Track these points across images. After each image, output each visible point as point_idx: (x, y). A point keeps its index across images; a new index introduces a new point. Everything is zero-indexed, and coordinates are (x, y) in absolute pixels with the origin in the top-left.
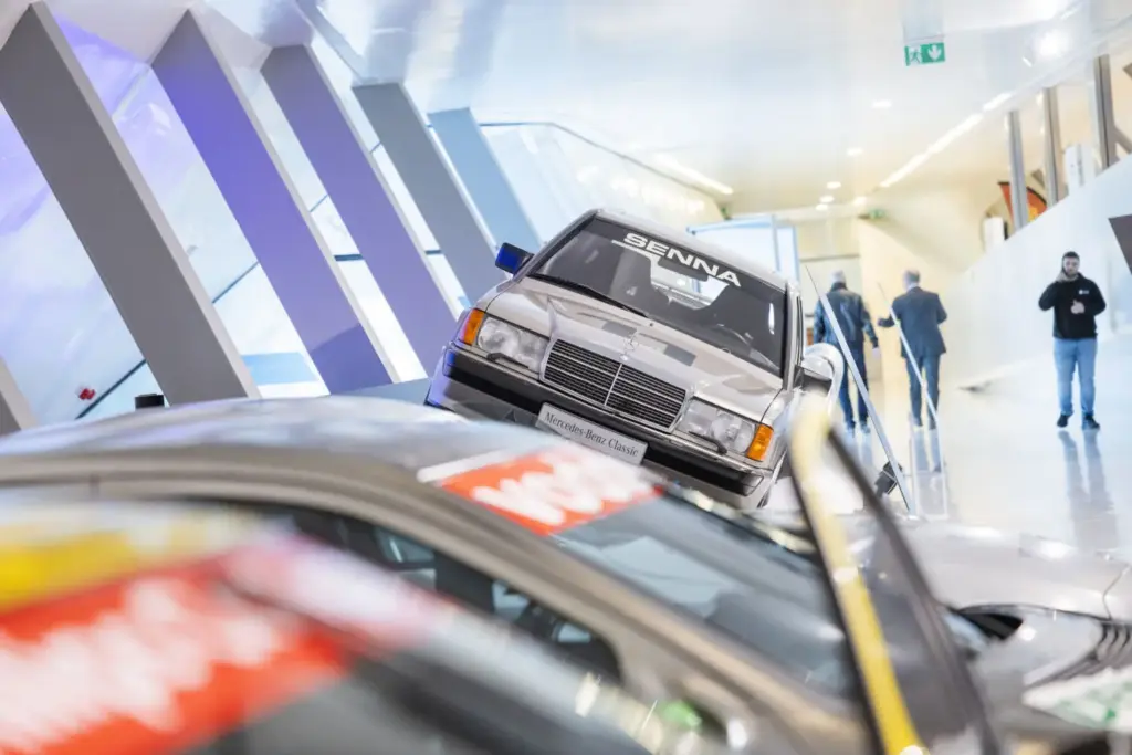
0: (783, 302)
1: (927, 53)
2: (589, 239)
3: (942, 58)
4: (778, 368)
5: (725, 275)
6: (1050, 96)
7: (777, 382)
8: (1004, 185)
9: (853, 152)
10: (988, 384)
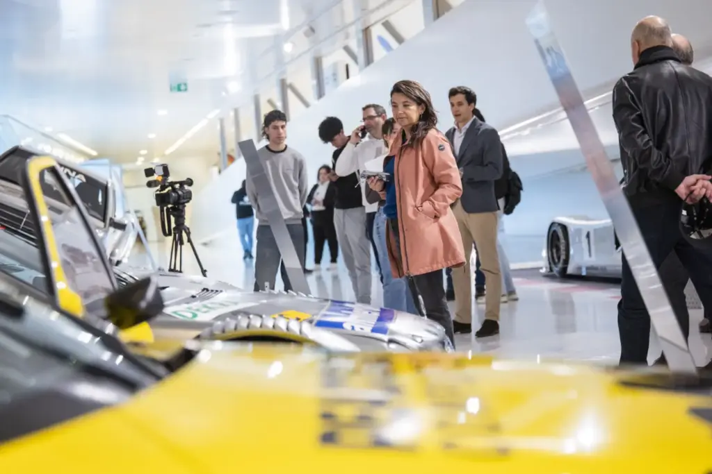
0: (105, 189)
1: (180, 87)
2: (15, 159)
3: (186, 90)
4: (102, 218)
5: (79, 176)
6: (236, 111)
7: (101, 224)
8: (219, 154)
9: (152, 136)
10: (211, 241)
